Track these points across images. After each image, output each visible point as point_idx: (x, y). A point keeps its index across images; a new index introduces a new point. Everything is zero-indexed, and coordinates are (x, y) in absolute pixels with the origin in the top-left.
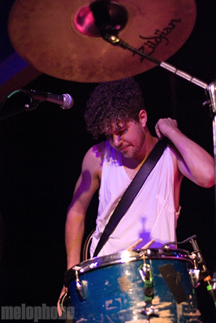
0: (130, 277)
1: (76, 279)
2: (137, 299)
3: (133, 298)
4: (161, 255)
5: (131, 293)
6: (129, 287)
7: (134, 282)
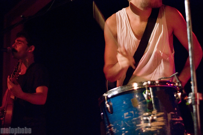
0: (138, 98)
1: (105, 101)
2: (143, 111)
3: (141, 111)
4: (157, 84)
5: (139, 108)
6: (138, 104)
7: (140, 101)
